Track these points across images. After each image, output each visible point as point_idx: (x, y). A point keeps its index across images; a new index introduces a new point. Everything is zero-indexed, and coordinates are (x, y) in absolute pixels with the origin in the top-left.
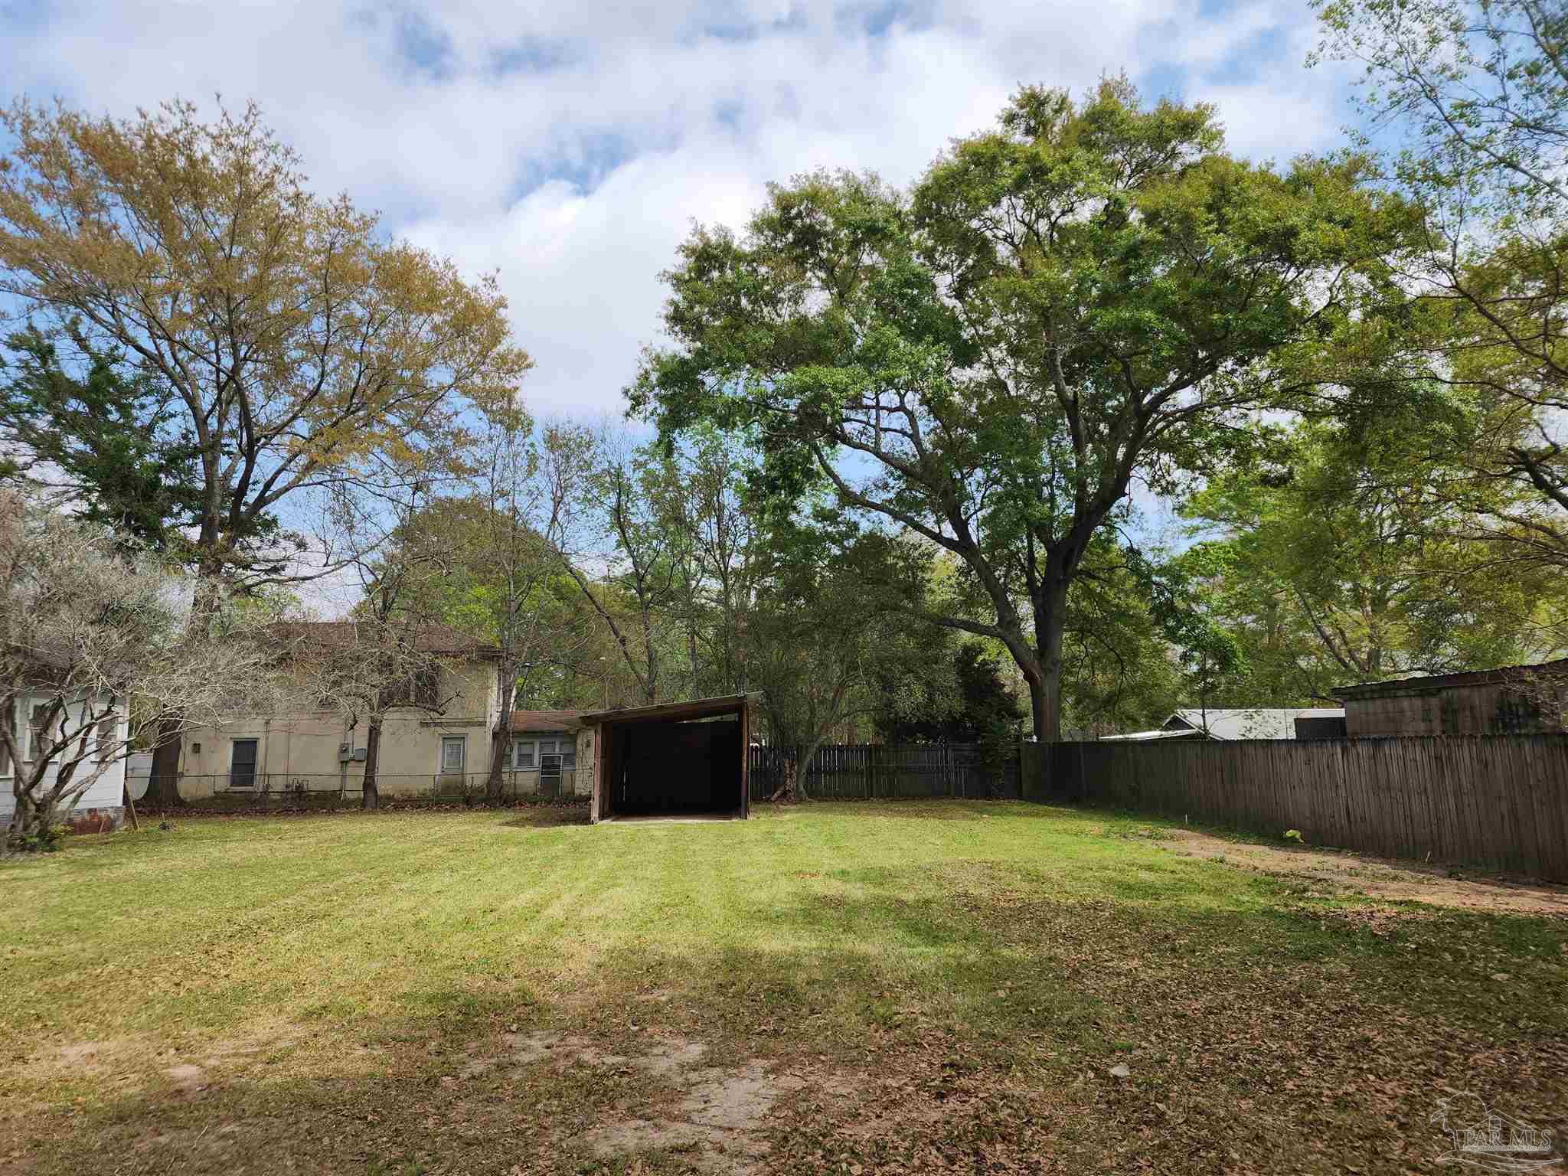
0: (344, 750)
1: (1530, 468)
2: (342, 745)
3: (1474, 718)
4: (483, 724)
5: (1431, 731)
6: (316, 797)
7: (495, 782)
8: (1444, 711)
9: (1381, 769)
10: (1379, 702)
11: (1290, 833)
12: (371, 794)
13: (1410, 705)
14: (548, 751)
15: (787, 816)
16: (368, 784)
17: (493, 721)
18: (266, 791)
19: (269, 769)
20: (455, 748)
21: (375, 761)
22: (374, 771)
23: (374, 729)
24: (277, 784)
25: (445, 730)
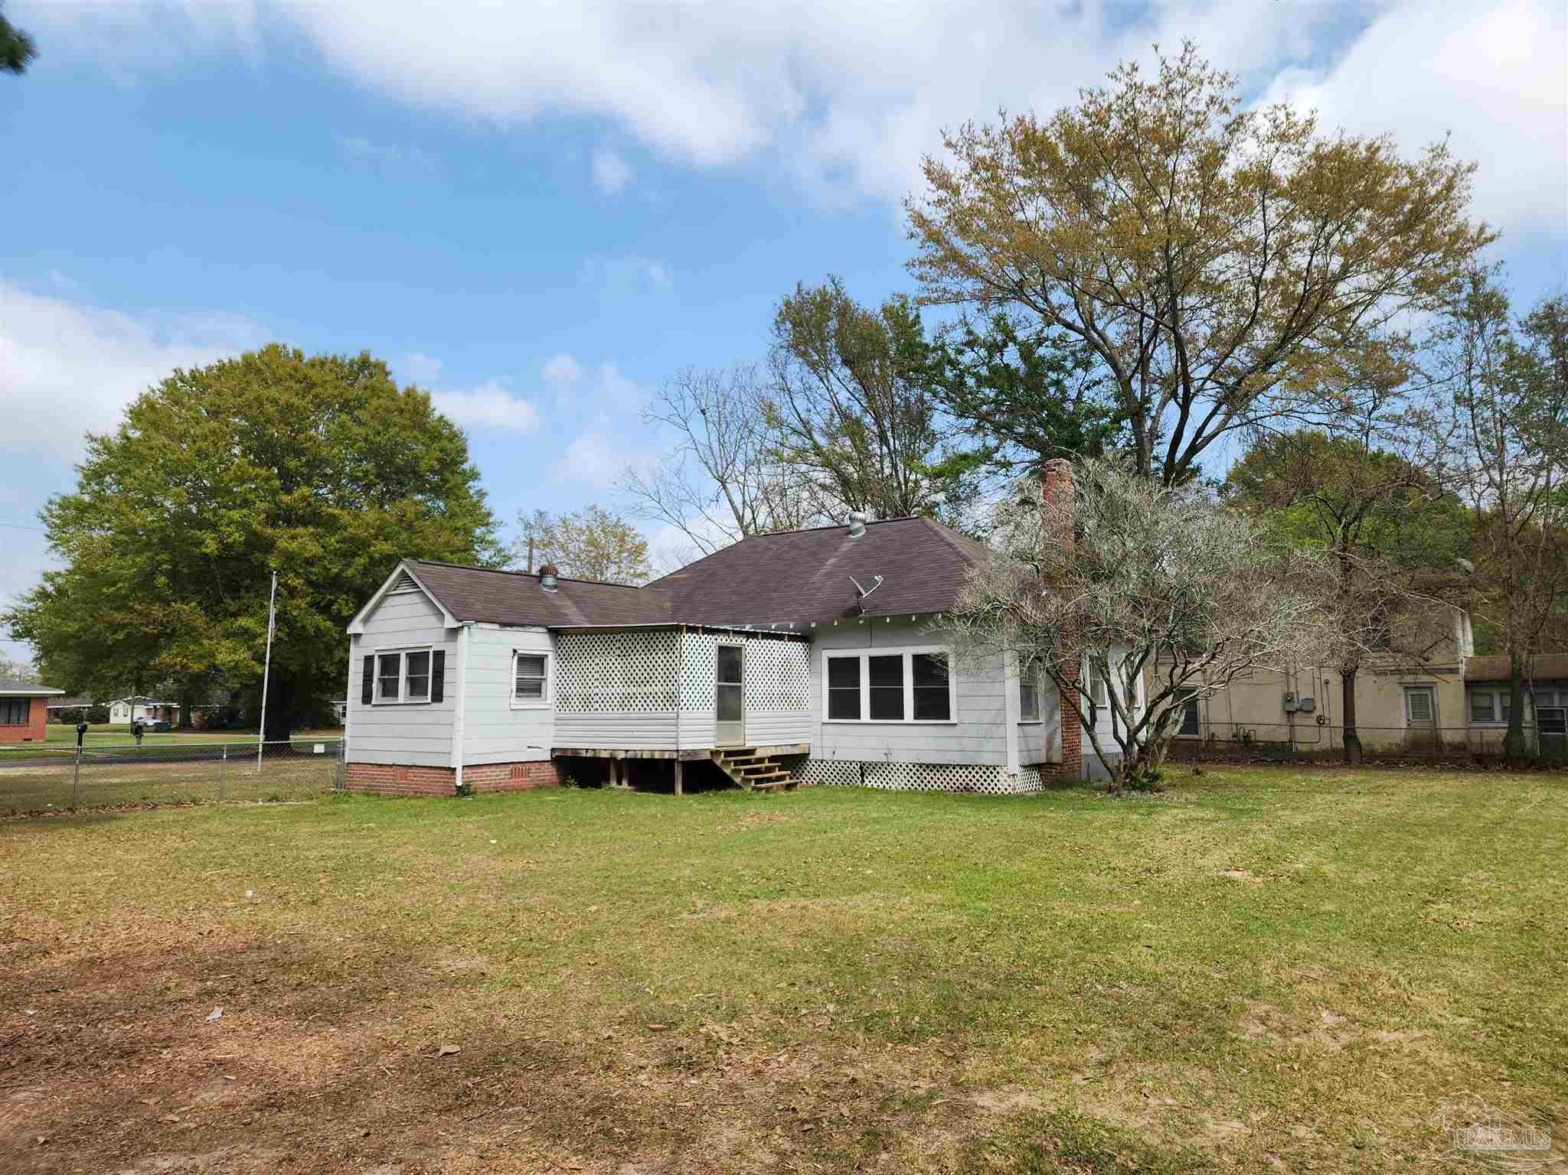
0: (1288, 699)
2: (1286, 694)
4: (1453, 671)
6: (1265, 748)
7: (1514, 739)
12: (1353, 748)
14: (1544, 704)
16: (1350, 734)
17: (1463, 668)
18: (1212, 739)
19: (1213, 717)
20: (1420, 699)
21: (1353, 714)
22: (1353, 721)
23: (1348, 678)
24: (1223, 733)
25: (1409, 679)
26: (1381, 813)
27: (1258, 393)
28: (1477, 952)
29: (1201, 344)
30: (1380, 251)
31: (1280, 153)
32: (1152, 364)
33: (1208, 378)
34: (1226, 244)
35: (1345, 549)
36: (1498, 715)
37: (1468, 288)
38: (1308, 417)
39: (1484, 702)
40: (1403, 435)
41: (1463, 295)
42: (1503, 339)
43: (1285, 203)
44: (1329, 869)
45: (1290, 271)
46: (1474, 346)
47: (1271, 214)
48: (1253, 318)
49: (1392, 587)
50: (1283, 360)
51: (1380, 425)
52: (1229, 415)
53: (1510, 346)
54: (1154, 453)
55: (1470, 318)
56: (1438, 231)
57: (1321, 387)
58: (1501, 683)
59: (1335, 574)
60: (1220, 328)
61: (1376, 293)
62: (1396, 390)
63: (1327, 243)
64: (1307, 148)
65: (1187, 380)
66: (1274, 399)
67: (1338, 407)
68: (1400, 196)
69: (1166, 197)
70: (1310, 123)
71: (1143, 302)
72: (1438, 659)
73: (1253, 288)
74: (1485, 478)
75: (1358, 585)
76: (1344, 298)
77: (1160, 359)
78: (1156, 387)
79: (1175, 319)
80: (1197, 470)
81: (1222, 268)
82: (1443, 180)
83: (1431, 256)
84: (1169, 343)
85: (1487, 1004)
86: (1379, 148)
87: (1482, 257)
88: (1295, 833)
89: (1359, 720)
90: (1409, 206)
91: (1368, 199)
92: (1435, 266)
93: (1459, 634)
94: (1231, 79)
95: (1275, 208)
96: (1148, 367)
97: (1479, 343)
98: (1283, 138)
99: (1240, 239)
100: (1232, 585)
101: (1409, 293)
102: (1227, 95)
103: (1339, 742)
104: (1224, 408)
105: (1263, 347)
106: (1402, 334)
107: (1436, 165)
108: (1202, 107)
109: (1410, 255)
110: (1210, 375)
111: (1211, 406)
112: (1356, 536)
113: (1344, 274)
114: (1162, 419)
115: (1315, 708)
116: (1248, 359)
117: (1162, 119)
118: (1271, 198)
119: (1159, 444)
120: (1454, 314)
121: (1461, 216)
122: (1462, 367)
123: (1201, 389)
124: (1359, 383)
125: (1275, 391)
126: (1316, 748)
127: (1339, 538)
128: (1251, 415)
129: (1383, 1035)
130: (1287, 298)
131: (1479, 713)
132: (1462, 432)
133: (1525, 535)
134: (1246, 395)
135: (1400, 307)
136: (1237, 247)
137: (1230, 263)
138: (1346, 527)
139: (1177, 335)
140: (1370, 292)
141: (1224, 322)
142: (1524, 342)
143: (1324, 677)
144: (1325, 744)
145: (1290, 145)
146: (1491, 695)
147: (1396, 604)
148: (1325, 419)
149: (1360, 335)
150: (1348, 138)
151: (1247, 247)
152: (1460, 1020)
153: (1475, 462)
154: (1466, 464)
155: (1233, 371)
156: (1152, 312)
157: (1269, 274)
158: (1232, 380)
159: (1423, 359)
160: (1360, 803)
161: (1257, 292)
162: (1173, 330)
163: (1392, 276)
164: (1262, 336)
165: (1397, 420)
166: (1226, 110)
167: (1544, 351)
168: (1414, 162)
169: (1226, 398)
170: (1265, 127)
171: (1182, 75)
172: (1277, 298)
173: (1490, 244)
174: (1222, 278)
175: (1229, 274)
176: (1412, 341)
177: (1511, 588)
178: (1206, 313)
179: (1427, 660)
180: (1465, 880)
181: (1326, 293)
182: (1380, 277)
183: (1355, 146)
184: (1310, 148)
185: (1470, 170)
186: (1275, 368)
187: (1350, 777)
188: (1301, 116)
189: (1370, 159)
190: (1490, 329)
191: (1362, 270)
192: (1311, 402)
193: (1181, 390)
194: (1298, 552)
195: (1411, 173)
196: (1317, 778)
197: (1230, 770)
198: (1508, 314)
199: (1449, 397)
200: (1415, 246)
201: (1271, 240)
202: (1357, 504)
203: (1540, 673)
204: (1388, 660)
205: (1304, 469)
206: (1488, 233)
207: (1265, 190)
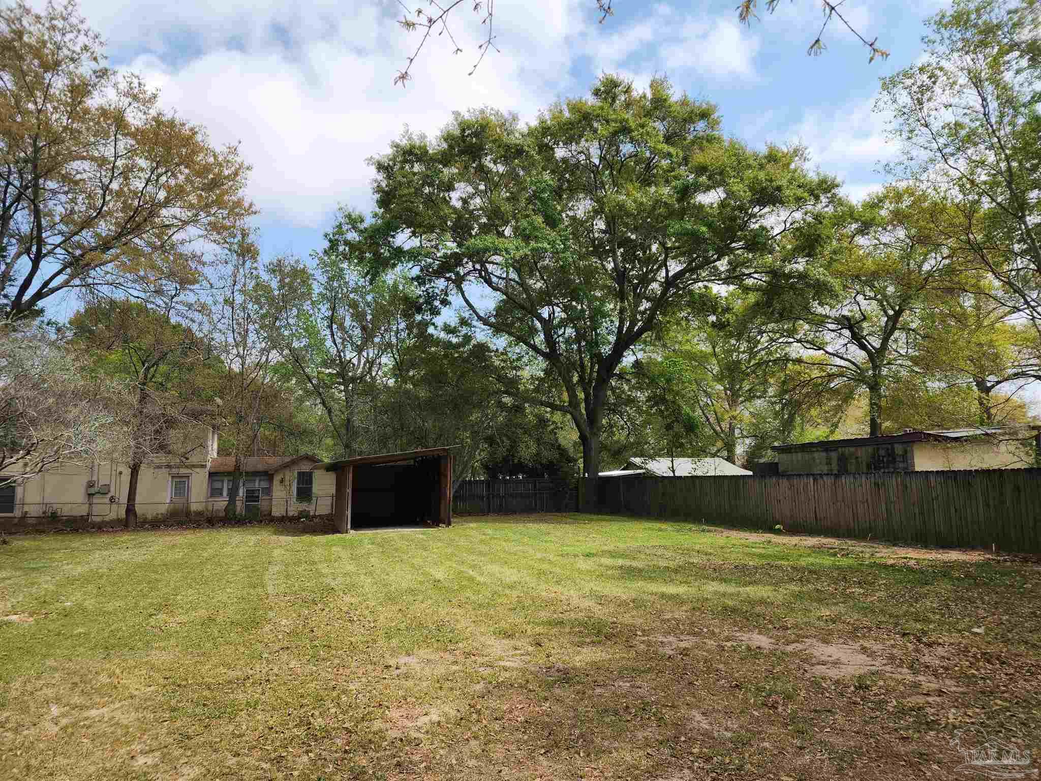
0: (90, 485)
1: (850, 328)
2: (89, 482)
3: (857, 462)
4: (204, 466)
5: (831, 470)
6: (67, 521)
7: (231, 507)
8: (839, 459)
9: (839, 491)
10: (800, 454)
11: (777, 527)
12: (132, 518)
13: (820, 456)
14: (250, 486)
15: (472, 525)
16: (130, 510)
17: (209, 465)
18: (25, 516)
19: (28, 500)
20: (181, 484)
21: (135, 493)
22: (134, 500)
23: (135, 471)
24: (34, 511)
25: (174, 471)
26: (139, 560)
27: (96, 266)
28: (173, 641)
29: (57, 219)
30: (191, 197)
31: (132, 107)
32: (12, 223)
33: (59, 245)
34: (85, 154)
35: (144, 384)
36: (225, 493)
37: (239, 237)
38: (131, 291)
39: (217, 485)
40: (191, 316)
41: (236, 240)
42: (255, 273)
43: (133, 142)
44: (89, 604)
45: (129, 189)
46: (238, 271)
47: (121, 145)
48: (98, 214)
49: (172, 411)
50: (117, 247)
51: (178, 306)
52: (72, 277)
53: (257, 277)
54: (5, 292)
55: (238, 255)
56: (226, 198)
57: (142, 273)
58: (229, 474)
59: (134, 400)
60: (72, 212)
61: (185, 223)
62: (192, 287)
63: (157, 180)
64: (151, 111)
65: (40, 242)
66: (107, 273)
67: (153, 289)
68: (207, 169)
69: (40, 101)
70: (155, 96)
71: (10, 172)
72: (194, 459)
73: (101, 192)
74: (235, 351)
75: (149, 409)
76: (165, 220)
77: (20, 219)
78: (14, 241)
79: (36, 193)
80: (41, 311)
81: (80, 169)
82: (233, 168)
83: (221, 211)
84: (30, 210)
85: (168, 674)
86: (196, 133)
87: (249, 222)
88: (71, 581)
89: (138, 499)
90: (211, 176)
91: (187, 161)
92: (224, 218)
93: (210, 443)
94: (102, 40)
95: (124, 143)
96: (8, 223)
97: (241, 270)
98: (135, 98)
99: (96, 154)
100: (51, 400)
101: (206, 229)
102: (98, 50)
103: (122, 514)
104: (68, 270)
105: (104, 235)
106: (199, 253)
107: (230, 157)
108: (78, 49)
109: (207, 206)
110: (61, 243)
111: (57, 267)
112: (153, 376)
113: (167, 203)
114: (16, 266)
115: (109, 491)
116: (93, 240)
117: (44, 43)
118: (123, 135)
119: (11, 285)
120: (230, 250)
121: (240, 193)
122: (230, 282)
123: (50, 252)
124: (168, 277)
125: (109, 267)
126: (107, 519)
127: (141, 375)
128: (90, 281)
129: (93, 713)
130: (126, 207)
131: (215, 492)
132: (226, 321)
133: (252, 387)
134: (88, 265)
135: (200, 236)
136: (93, 159)
137: (87, 169)
138: (148, 369)
139: (35, 206)
140: (181, 221)
141: (76, 208)
142: (265, 276)
143: (119, 469)
144: (113, 516)
145: (139, 104)
146: (223, 481)
147: (171, 423)
148: (142, 295)
149: (173, 246)
150: (179, 117)
151: (102, 162)
152: (149, 689)
153: (231, 340)
154: (226, 341)
155: (79, 246)
156: (17, 183)
157: (115, 186)
158: (78, 252)
159: (208, 271)
160: (126, 555)
161: (104, 195)
162: (33, 201)
163: (196, 215)
164: (104, 228)
165: (190, 306)
166: (95, 59)
167: (274, 284)
168: (218, 150)
169: (70, 264)
170: (123, 86)
171: (64, 19)
172: (120, 205)
173: (253, 216)
174: (78, 177)
175: (85, 176)
176: (204, 259)
177: (241, 419)
178: (63, 198)
179: (187, 459)
180: (179, 597)
181: (152, 214)
182: (190, 214)
183: (184, 125)
184: (153, 112)
185: (248, 169)
186: (113, 251)
187: (125, 537)
188: (150, 89)
189: (191, 138)
190: (248, 264)
191: (178, 205)
192: (134, 281)
193: (34, 249)
194: (108, 382)
195: (215, 156)
196: (104, 539)
197: (34, 539)
198: (259, 258)
199: (221, 299)
200: (213, 202)
201: (119, 163)
202: (157, 355)
203: (250, 468)
204: (162, 459)
205: (123, 326)
206: (253, 209)
207: (118, 127)
